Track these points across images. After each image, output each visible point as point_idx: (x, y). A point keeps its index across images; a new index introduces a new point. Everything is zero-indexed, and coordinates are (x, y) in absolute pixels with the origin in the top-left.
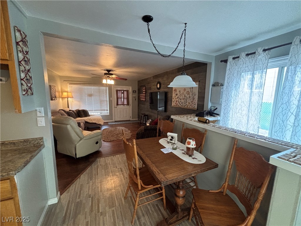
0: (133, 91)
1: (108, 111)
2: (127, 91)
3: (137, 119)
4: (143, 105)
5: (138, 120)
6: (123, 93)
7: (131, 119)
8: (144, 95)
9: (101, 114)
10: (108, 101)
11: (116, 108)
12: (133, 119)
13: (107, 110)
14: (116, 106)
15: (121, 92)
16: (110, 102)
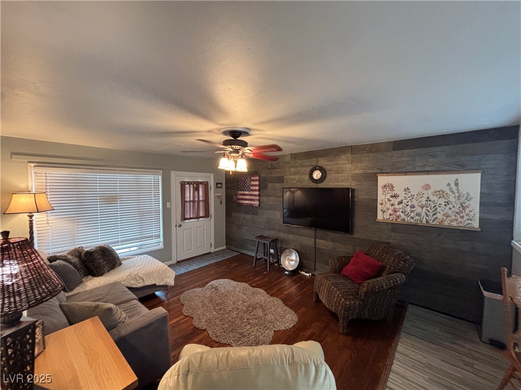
0: (217, 184)
1: (162, 239)
2: (206, 185)
3: (225, 247)
4: (248, 217)
5: (227, 248)
6: (197, 189)
7: (213, 250)
8: (257, 193)
9: (140, 249)
10: (161, 211)
11: (180, 226)
12: (217, 250)
13: (158, 236)
14: (179, 222)
15: (192, 185)
16: (167, 213)
